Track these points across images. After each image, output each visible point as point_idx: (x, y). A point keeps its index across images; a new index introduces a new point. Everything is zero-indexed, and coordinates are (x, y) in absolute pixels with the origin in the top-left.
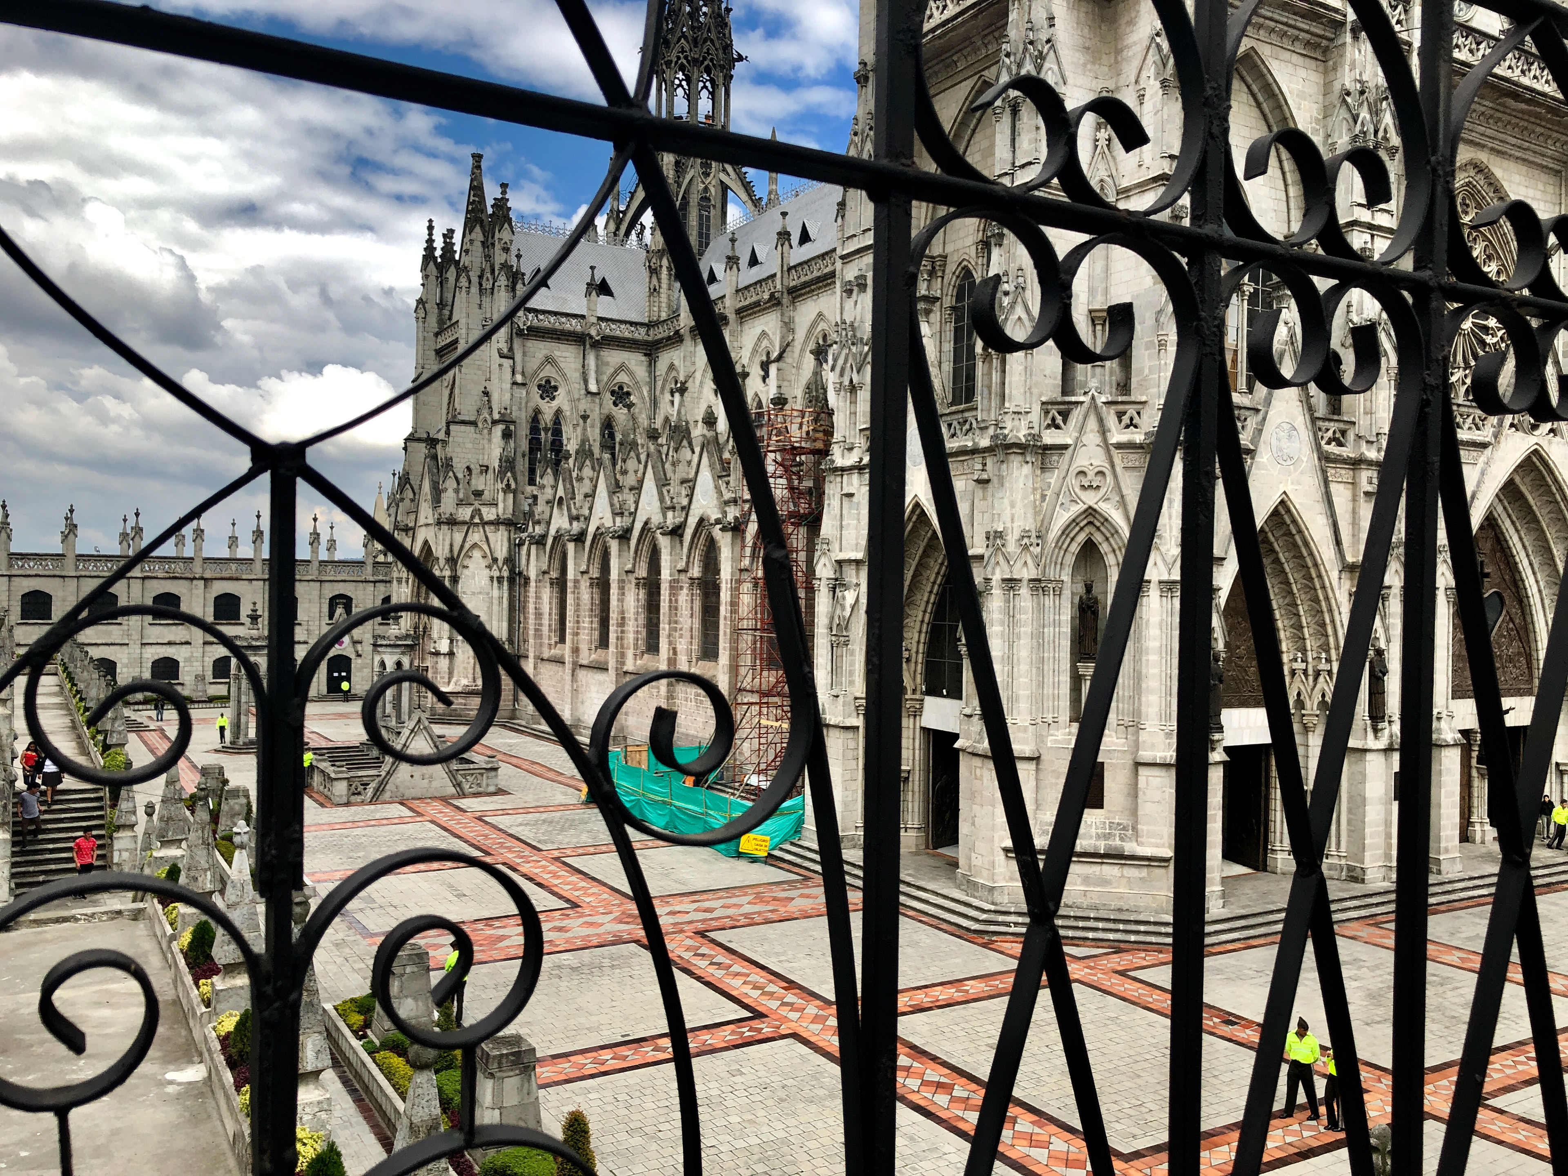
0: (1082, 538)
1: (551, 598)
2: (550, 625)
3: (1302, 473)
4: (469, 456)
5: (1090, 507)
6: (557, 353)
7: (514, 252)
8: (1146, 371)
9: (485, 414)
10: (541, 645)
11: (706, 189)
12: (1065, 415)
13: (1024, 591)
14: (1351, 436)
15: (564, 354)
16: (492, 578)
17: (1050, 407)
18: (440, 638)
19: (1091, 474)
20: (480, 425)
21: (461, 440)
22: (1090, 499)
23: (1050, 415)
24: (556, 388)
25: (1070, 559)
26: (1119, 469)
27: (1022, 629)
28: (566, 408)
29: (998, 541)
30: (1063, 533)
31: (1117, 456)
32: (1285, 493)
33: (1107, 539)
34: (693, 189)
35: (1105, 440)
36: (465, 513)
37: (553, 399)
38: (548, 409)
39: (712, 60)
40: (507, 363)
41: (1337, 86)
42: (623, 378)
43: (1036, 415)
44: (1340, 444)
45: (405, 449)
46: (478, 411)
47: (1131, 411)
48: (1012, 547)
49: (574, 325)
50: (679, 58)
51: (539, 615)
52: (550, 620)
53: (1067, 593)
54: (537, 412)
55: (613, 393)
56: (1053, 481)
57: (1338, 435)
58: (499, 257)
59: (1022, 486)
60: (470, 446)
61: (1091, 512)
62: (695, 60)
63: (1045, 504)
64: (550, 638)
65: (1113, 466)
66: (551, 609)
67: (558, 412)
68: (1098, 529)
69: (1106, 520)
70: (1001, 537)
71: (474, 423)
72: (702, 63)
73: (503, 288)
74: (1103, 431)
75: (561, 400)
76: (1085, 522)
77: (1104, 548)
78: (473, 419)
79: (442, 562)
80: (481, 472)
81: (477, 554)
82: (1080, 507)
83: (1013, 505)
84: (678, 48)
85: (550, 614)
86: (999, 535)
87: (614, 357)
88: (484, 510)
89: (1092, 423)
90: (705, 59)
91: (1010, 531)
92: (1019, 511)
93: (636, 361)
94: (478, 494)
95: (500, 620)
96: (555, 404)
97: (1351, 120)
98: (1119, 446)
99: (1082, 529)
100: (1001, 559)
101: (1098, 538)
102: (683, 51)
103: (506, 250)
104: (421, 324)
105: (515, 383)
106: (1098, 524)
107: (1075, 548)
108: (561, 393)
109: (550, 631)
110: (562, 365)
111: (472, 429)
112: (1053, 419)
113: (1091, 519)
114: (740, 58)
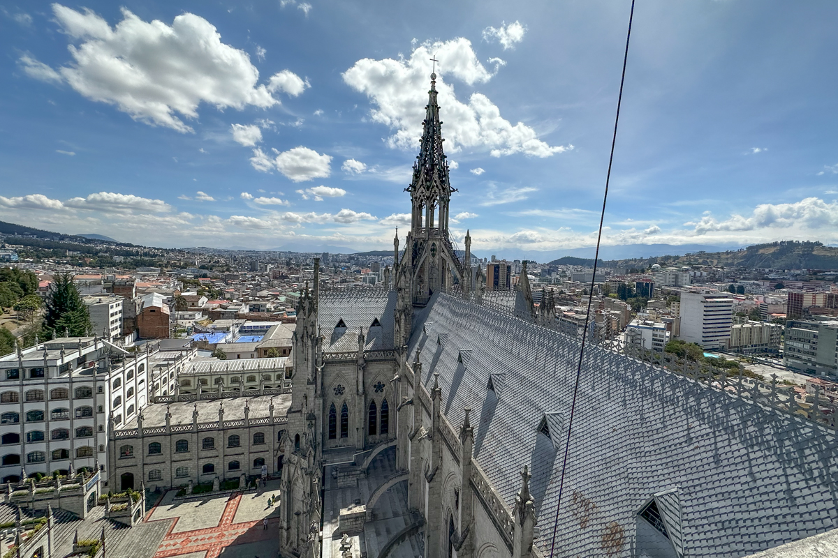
4: (298, 428)
6: (344, 371)
9: (305, 408)
15: (347, 372)
20: (303, 412)
21: (293, 421)
24: (344, 388)
34: (427, 263)
36: (295, 459)
37: (342, 394)
38: (339, 400)
42: (381, 379)
49: (352, 357)
54: (333, 402)
55: (375, 386)
67: (345, 400)
73: (310, 347)
75: (346, 395)
84: (420, 191)
87: (375, 369)
88: (302, 461)
93: (387, 369)
108: (346, 392)
110: (346, 377)
111: (299, 414)
114: (454, 190)
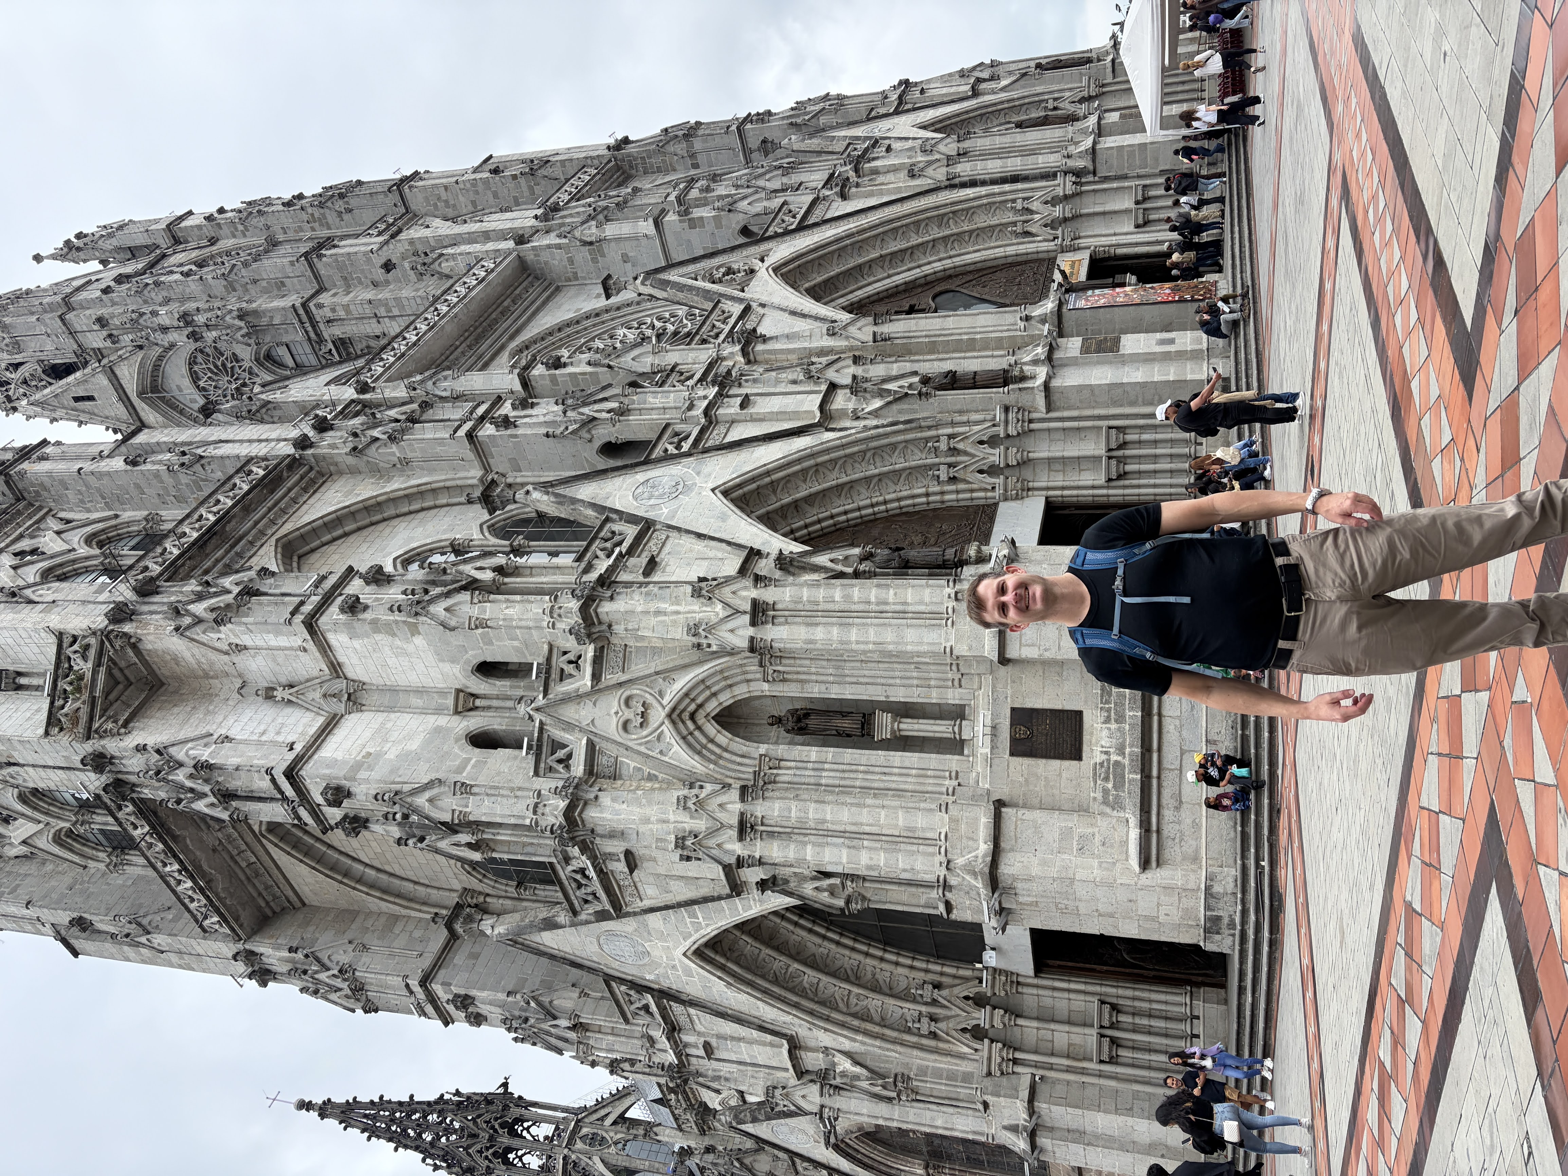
0: (711, 729)
3: (698, 473)
5: (669, 716)
8: (516, 643)
12: (557, 745)
13: (759, 809)
14: (679, 427)
17: (542, 765)
19: (628, 714)
22: (658, 715)
23: (555, 765)
25: (739, 745)
26: (624, 678)
27: (811, 816)
29: (688, 843)
30: (699, 753)
31: (609, 678)
32: (713, 490)
33: (714, 695)
35: (587, 695)
39: (496, 1119)
41: (351, 460)
43: (546, 784)
44: (686, 438)
47: (560, 662)
48: (700, 824)
50: (486, 1158)
53: (781, 750)
56: (633, 764)
57: (676, 440)
59: (624, 806)
61: (675, 716)
62: (491, 1139)
63: (661, 776)
65: (620, 685)
68: (700, 706)
69: (687, 695)
70: (684, 838)
72: (496, 1131)
74: (578, 697)
76: (689, 724)
77: (726, 699)
82: (667, 729)
83: (647, 821)
84: (477, 1157)
86: (680, 842)
89: (570, 712)
90: (493, 1128)
91: (680, 826)
92: (653, 812)
97: (377, 444)
98: (596, 677)
99: (699, 728)
100: (712, 842)
101: (712, 707)
106: (693, 707)
107: (724, 738)
112: (560, 761)
113: (685, 716)
114: (505, 1085)
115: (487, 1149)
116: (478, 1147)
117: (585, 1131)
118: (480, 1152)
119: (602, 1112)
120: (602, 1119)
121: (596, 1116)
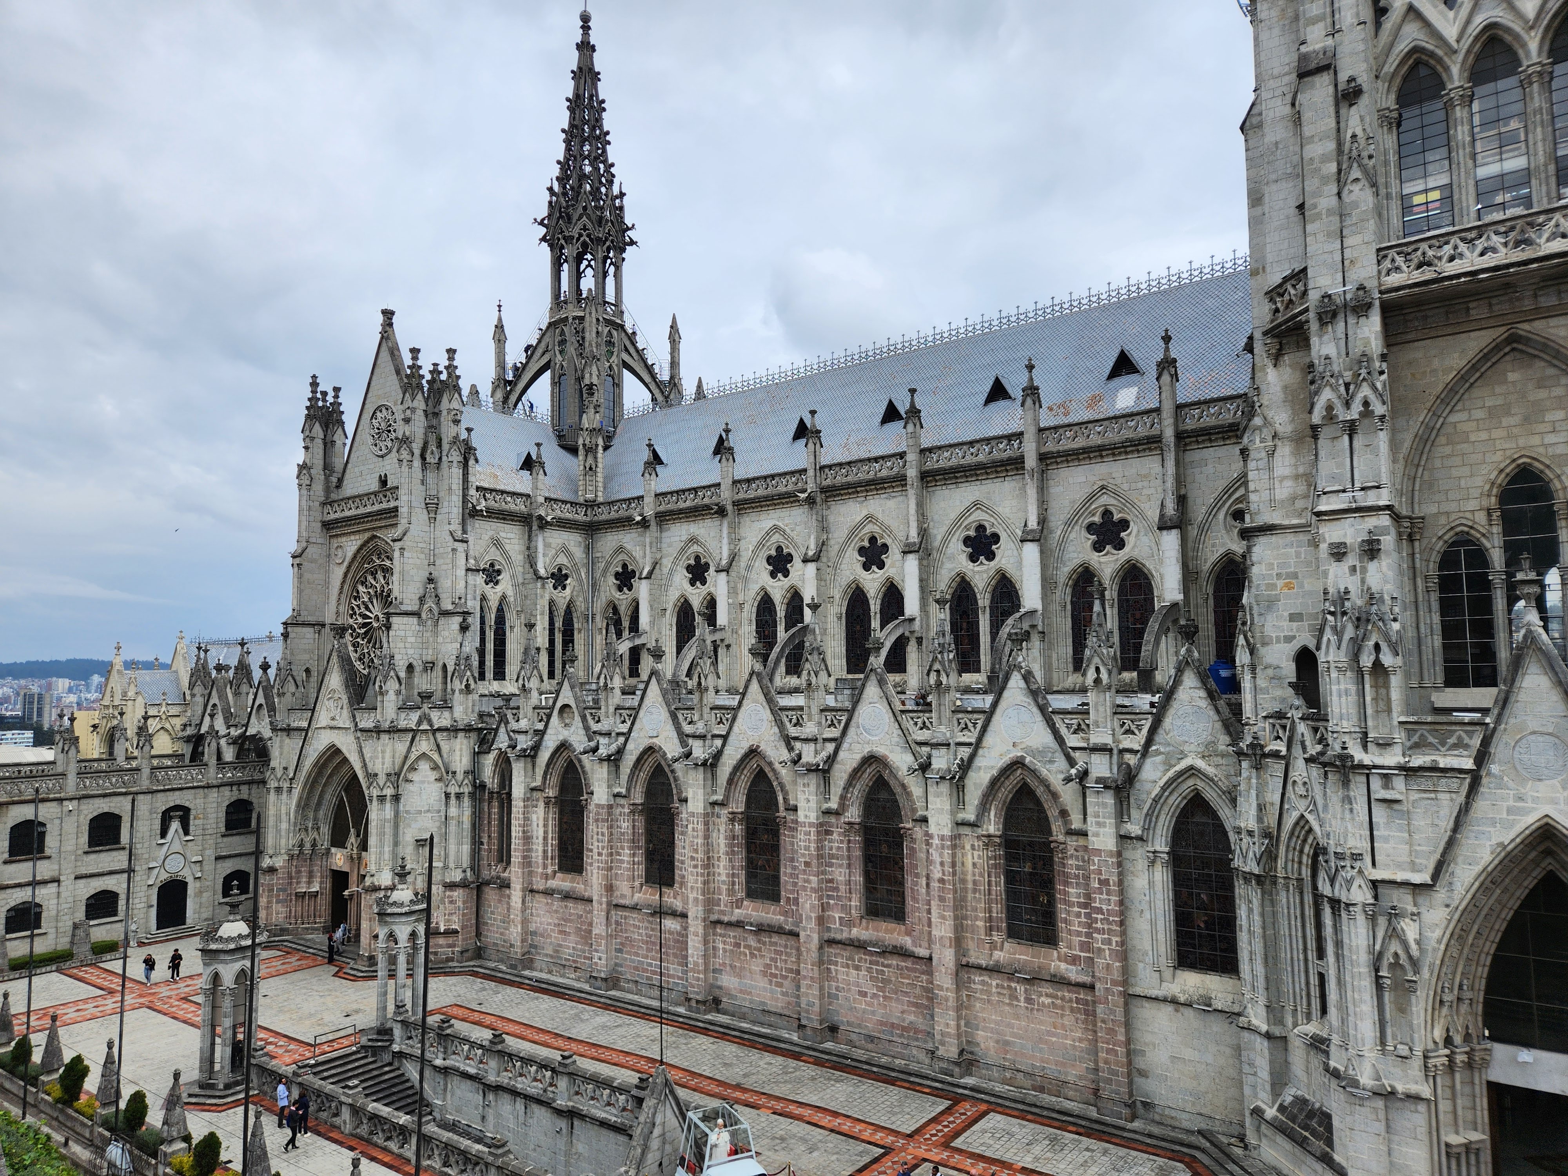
1: (546, 820)
2: (545, 852)
4: (411, 652)
6: (503, 534)
7: (464, 425)
9: (430, 603)
10: (531, 873)
11: (610, 367)
15: (510, 535)
16: (447, 796)
18: (379, 870)
20: (424, 616)
21: (402, 633)
24: (499, 572)
28: (510, 593)
36: (411, 720)
37: (497, 583)
38: (494, 594)
40: (461, 547)
42: (562, 560)
45: (285, 636)
46: (422, 600)
49: (519, 506)
50: (581, 235)
51: (527, 838)
52: (545, 843)
54: (484, 598)
55: (553, 575)
58: (448, 431)
60: (413, 640)
62: (599, 240)
64: (545, 867)
66: (546, 832)
67: (504, 597)
71: (417, 614)
73: (455, 464)
75: (505, 585)
78: (415, 608)
79: (382, 779)
80: (425, 669)
81: (424, 766)
84: (580, 225)
85: (545, 839)
87: (557, 538)
88: (435, 715)
93: (573, 540)
94: (426, 696)
95: (460, 843)
96: (499, 588)
102: (585, 229)
103: (457, 422)
104: (305, 492)
105: (468, 570)
108: (504, 577)
109: (545, 857)
110: (507, 547)
111: (414, 620)
115: (589, 236)
116: (589, 226)
117: (615, 333)
118: (585, 228)
119: (632, 350)
120: (627, 350)
121: (628, 344)
